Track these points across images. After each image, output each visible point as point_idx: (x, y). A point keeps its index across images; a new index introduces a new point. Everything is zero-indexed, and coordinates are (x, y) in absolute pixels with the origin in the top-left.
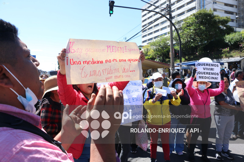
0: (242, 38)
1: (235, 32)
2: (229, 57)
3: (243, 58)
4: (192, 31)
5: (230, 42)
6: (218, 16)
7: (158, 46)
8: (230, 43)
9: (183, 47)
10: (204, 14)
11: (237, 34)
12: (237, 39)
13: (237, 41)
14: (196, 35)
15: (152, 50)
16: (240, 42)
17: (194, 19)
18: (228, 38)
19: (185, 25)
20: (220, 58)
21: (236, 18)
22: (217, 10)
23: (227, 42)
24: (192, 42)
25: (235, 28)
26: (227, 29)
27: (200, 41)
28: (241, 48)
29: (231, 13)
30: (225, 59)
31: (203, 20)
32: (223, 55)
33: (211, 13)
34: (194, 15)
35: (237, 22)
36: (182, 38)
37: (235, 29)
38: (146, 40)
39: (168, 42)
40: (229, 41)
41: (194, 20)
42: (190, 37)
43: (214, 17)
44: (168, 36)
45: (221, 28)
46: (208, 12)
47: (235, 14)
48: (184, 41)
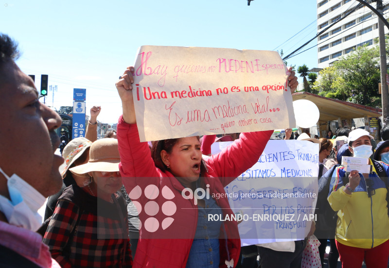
7: (353, 69)
15: (341, 78)
38: (328, 56)
39: (375, 59)
44: (376, 47)
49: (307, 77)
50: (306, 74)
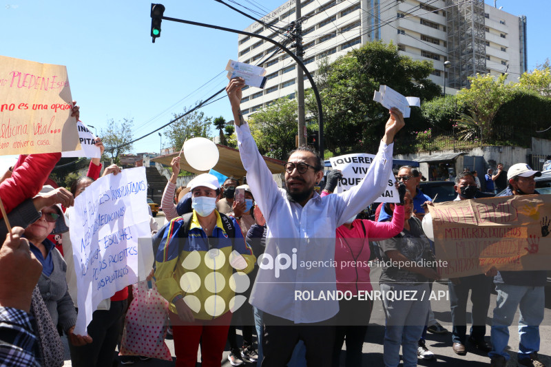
0: (457, 109)
1: (443, 96)
2: (430, 151)
3: (459, 153)
4: (350, 88)
5: (434, 116)
6: (407, 59)
7: (272, 122)
8: (434, 119)
9: (330, 126)
10: (377, 51)
11: (446, 99)
12: (448, 111)
13: (448, 116)
14: (359, 99)
15: (259, 132)
16: (453, 118)
17: (356, 61)
18: (428, 108)
19: (335, 76)
20: (411, 153)
21: (445, 65)
22: (407, 49)
23: (428, 116)
24: (350, 115)
25: (443, 87)
26: (425, 88)
27: (367, 111)
28: (457, 130)
29: (436, 57)
30: (423, 155)
31: (374, 65)
32: (418, 145)
33: (393, 51)
34: (355, 52)
35: (446, 76)
36: (327, 104)
37: (443, 90)
38: (248, 109)
40: (431, 116)
41: (356, 65)
42: (345, 104)
43: (399, 60)
45: (413, 84)
46: (387, 48)
47: (442, 59)
48: (333, 112)
49: (224, 130)
50: (223, 127)
